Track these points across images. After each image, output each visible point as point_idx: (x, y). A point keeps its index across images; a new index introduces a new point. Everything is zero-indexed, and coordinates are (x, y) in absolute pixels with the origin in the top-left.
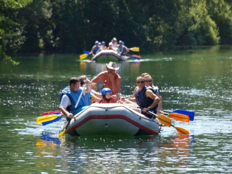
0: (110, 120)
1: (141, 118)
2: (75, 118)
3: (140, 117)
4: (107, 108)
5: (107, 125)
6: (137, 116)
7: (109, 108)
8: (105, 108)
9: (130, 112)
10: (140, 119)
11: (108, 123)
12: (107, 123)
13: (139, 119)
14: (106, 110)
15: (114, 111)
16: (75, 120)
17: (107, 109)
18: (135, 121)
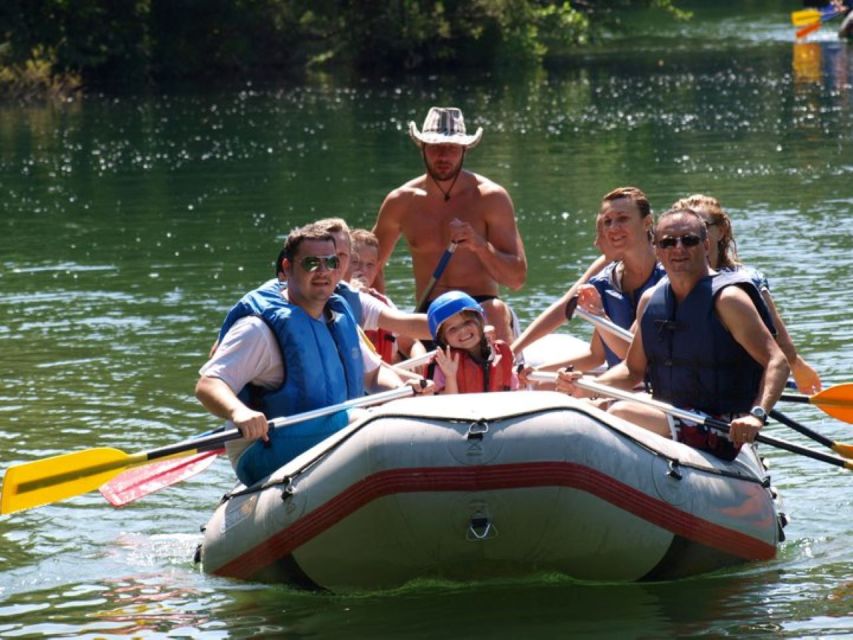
0: (499, 494)
1: (681, 471)
2: (285, 481)
3: (676, 463)
4: (481, 423)
5: (480, 524)
6: (658, 462)
7: (491, 421)
8: (469, 421)
9: (618, 442)
10: (675, 476)
11: (488, 515)
12: (479, 516)
13: (672, 481)
14: (471, 437)
15: (521, 440)
16: (286, 496)
17: (478, 429)
18: (649, 492)
